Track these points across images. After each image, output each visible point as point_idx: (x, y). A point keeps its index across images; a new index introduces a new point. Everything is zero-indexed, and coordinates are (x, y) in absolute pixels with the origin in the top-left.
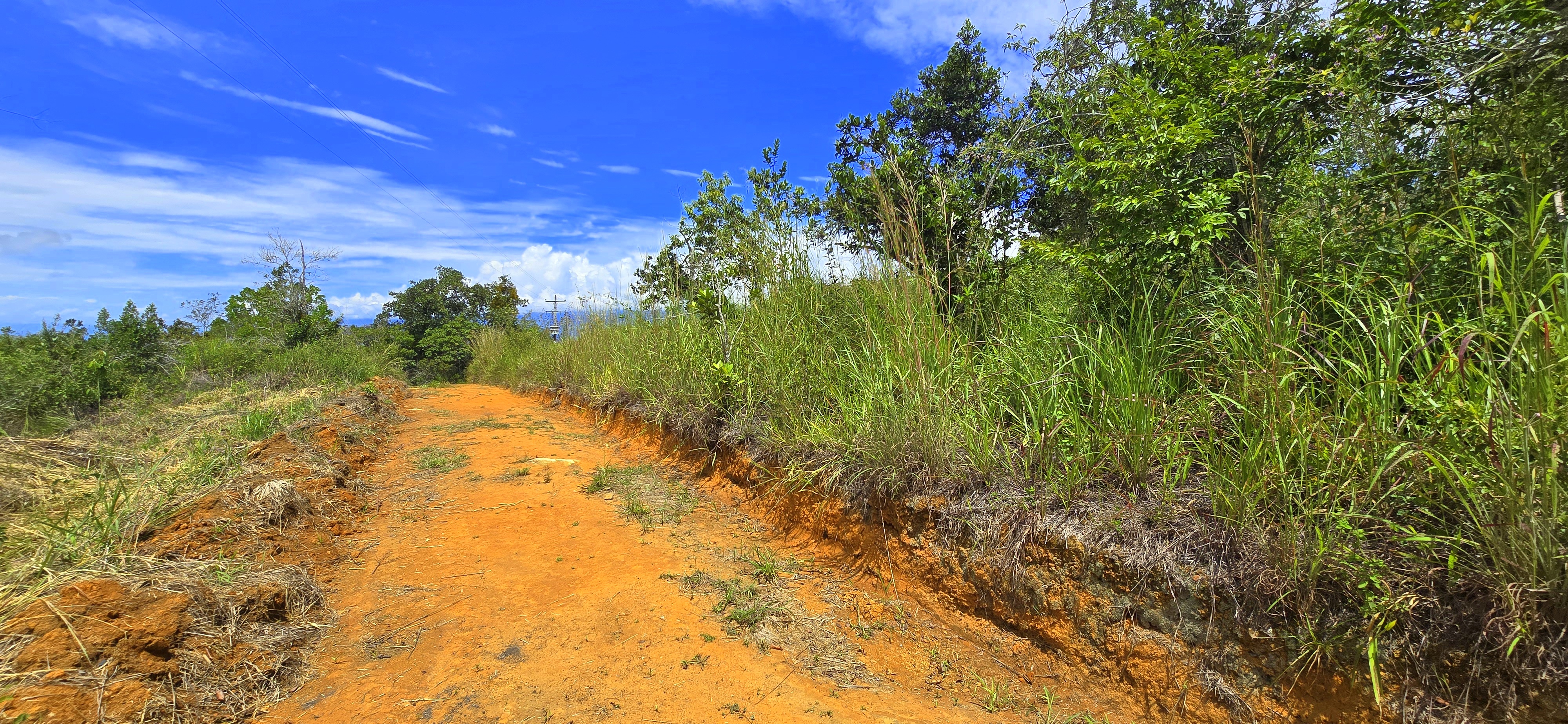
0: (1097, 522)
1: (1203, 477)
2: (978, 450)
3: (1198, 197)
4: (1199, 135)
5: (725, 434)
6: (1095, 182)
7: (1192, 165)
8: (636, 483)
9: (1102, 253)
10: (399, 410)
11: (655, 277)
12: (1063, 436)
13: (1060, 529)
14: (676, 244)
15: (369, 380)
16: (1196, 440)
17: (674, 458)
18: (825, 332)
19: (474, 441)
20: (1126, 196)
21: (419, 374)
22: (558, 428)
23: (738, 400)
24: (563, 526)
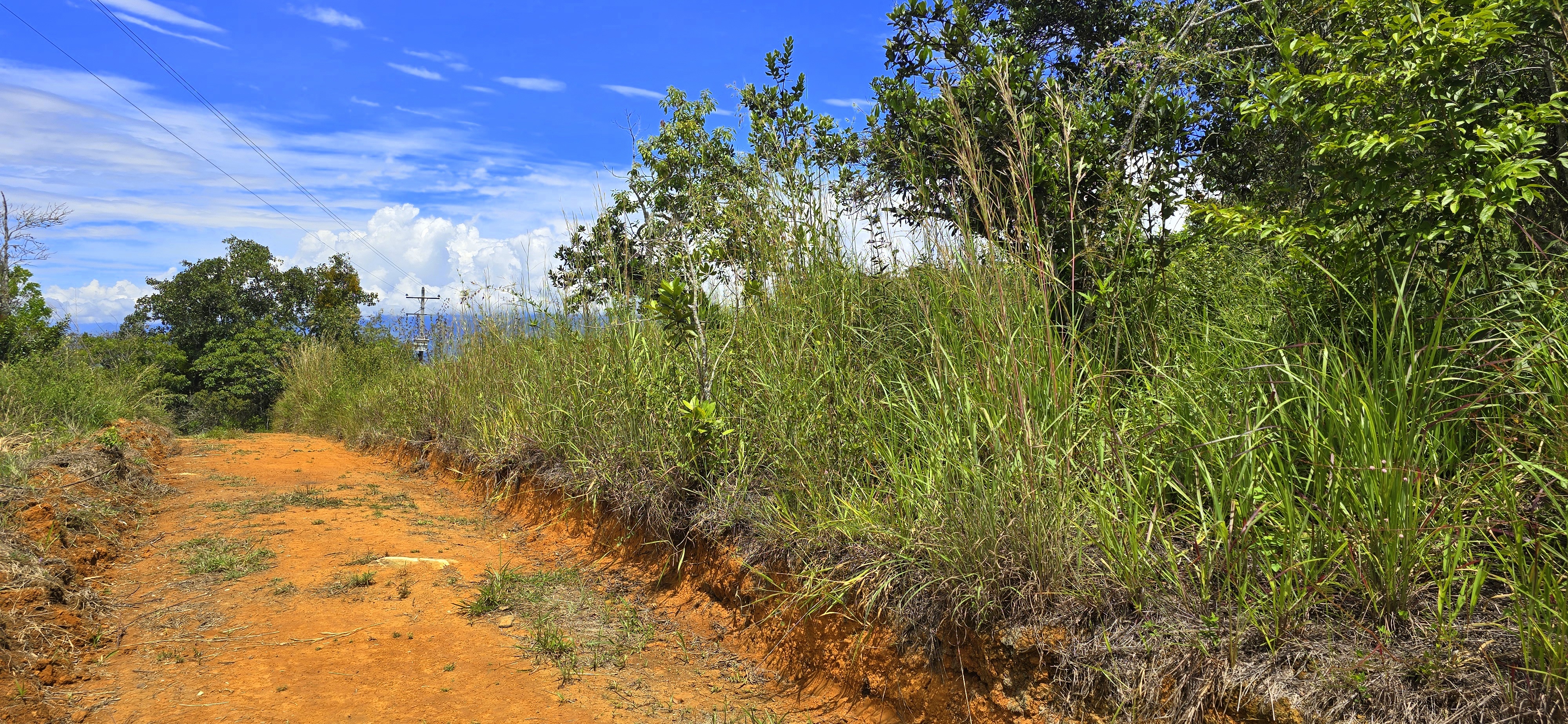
0: (1326, 674)
1: (1504, 603)
2: (1122, 549)
3: (1490, 133)
4: (1492, 30)
5: (701, 517)
6: (1317, 108)
7: (1480, 80)
8: (551, 600)
9: (1329, 226)
10: (159, 476)
11: (587, 261)
12: (1264, 529)
13: (1261, 687)
14: (623, 206)
15: (110, 425)
16: (1492, 539)
17: (615, 558)
18: (865, 352)
19: (282, 527)
20: (1368, 131)
21: (192, 415)
22: (423, 507)
23: (724, 462)
24: (428, 671)
